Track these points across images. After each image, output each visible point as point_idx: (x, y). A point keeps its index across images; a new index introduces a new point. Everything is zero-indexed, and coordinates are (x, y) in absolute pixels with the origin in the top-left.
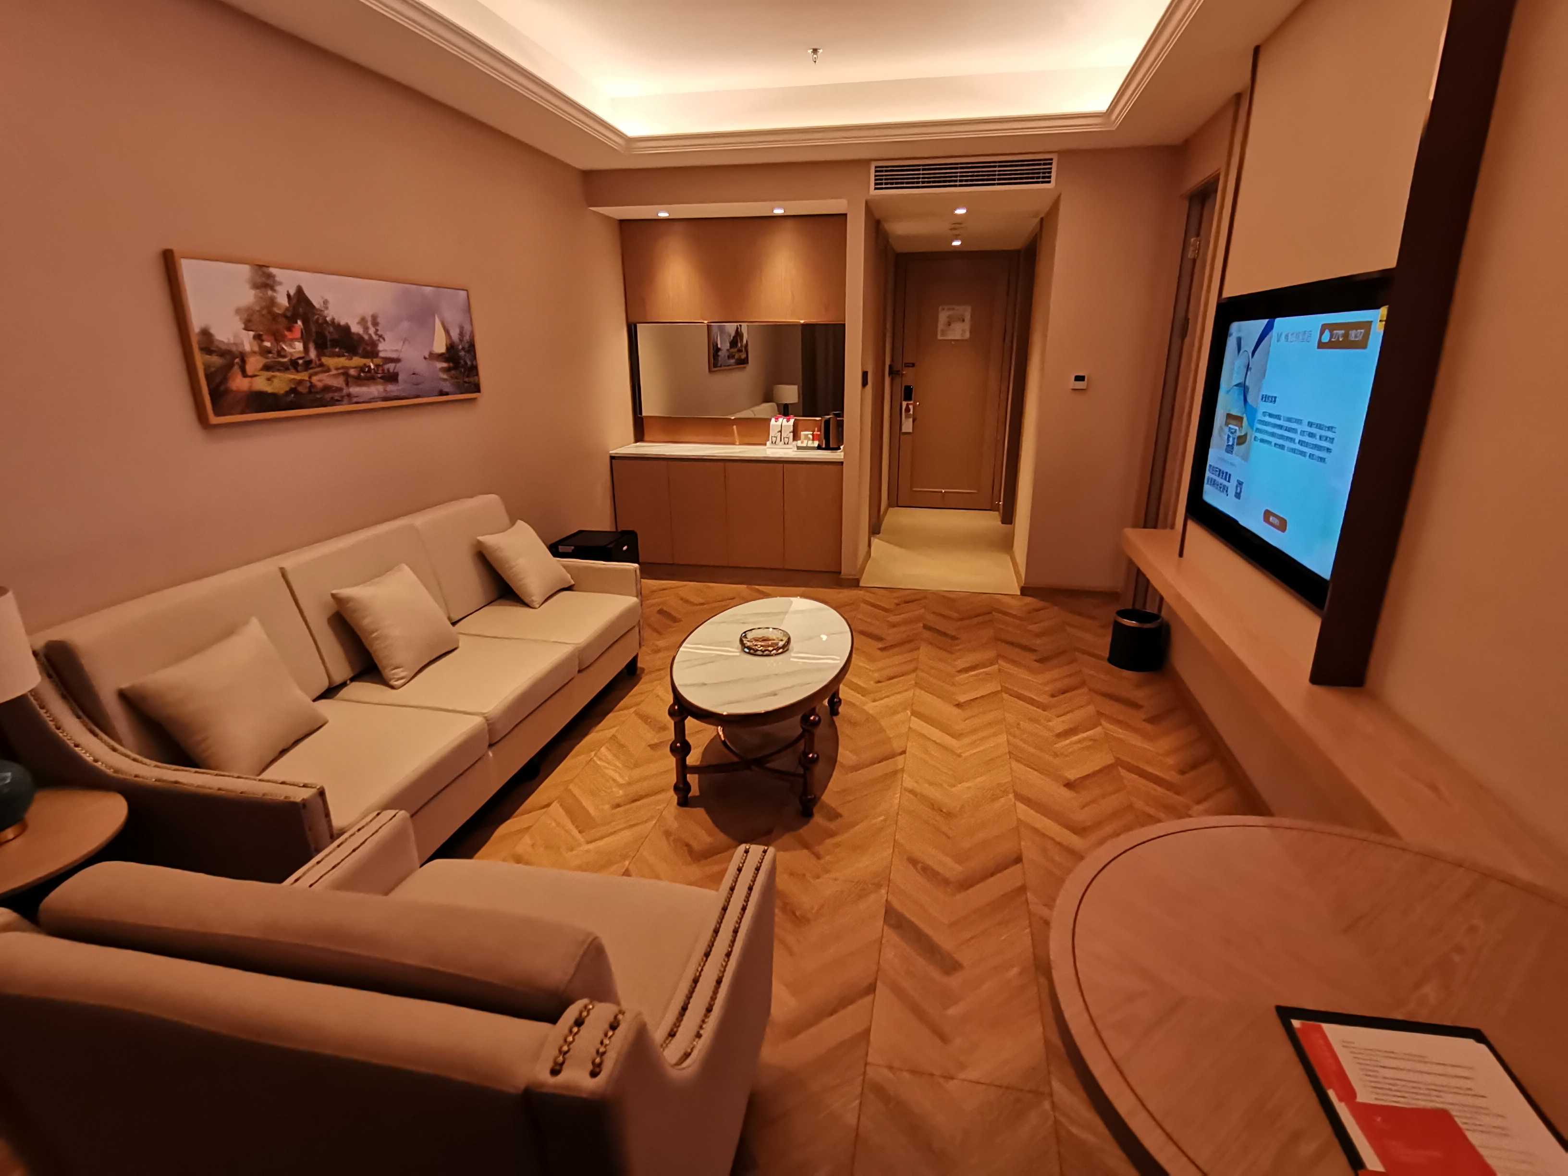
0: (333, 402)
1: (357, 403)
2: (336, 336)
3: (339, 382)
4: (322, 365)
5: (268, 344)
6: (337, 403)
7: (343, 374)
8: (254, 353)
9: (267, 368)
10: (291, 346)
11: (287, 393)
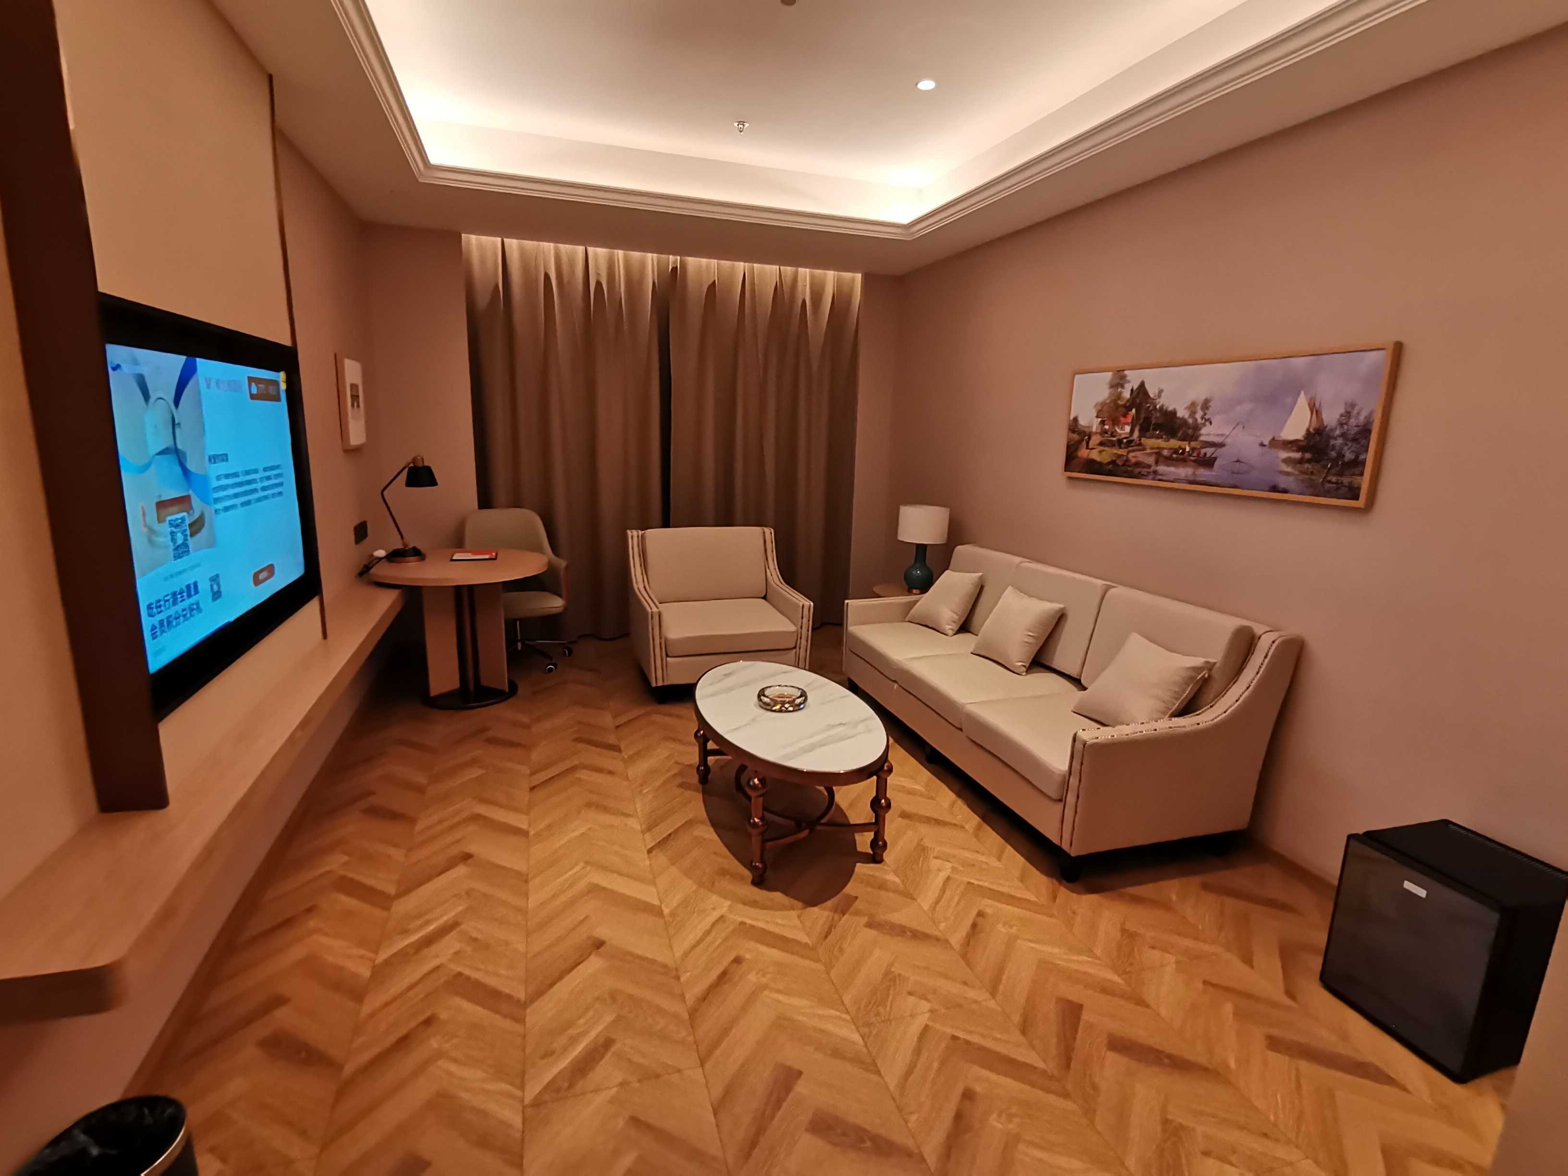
0: (1139, 476)
1: (1160, 480)
2: (1160, 421)
3: (1151, 460)
4: (1140, 444)
5: (1107, 427)
6: (1145, 477)
7: (1156, 453)
8: (1096, 433)
9: (1101, 444)
10: (1122, 429)
11: (1109, 463)
